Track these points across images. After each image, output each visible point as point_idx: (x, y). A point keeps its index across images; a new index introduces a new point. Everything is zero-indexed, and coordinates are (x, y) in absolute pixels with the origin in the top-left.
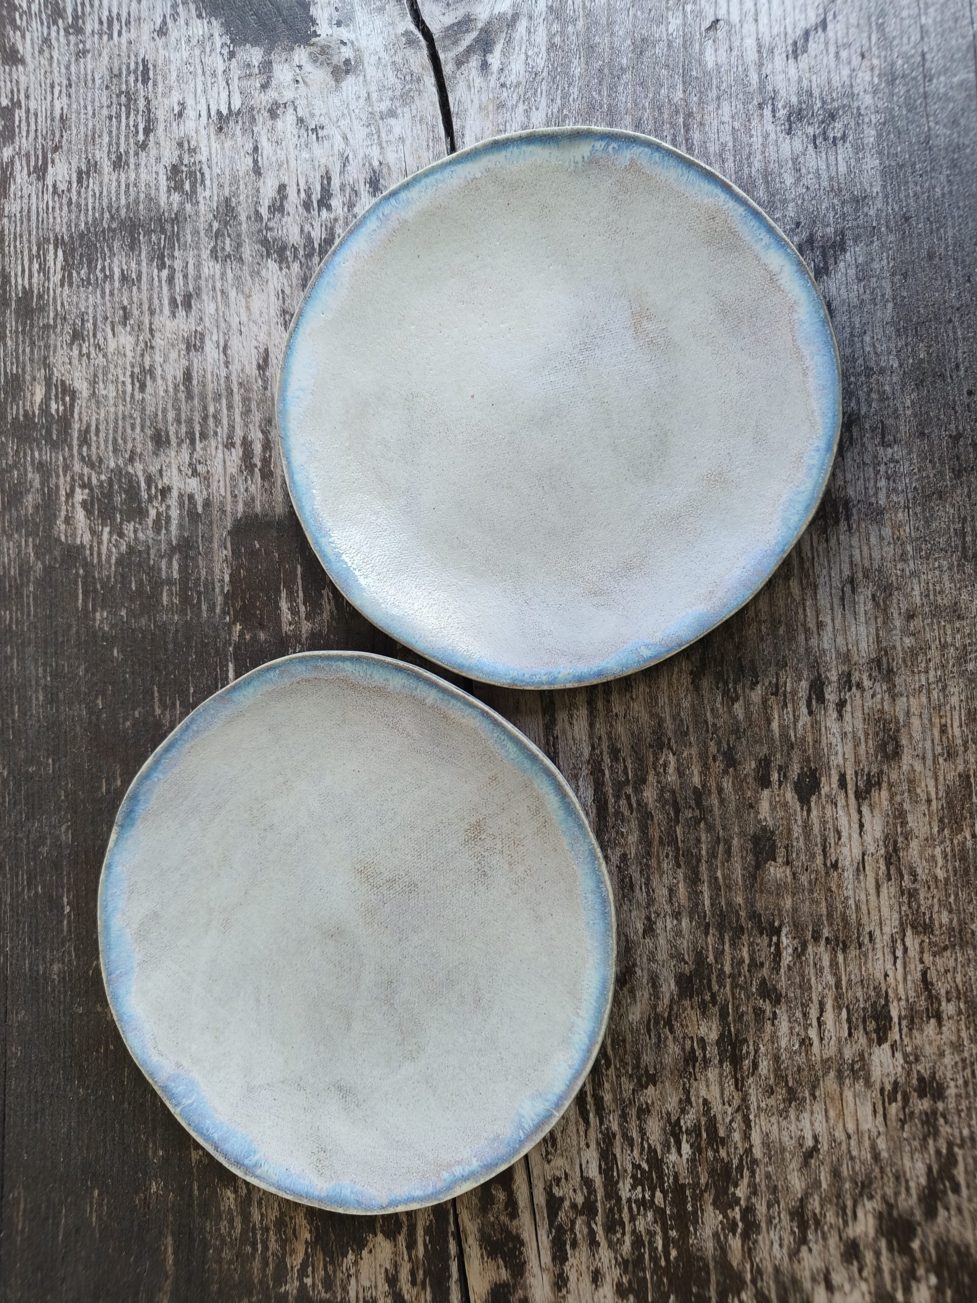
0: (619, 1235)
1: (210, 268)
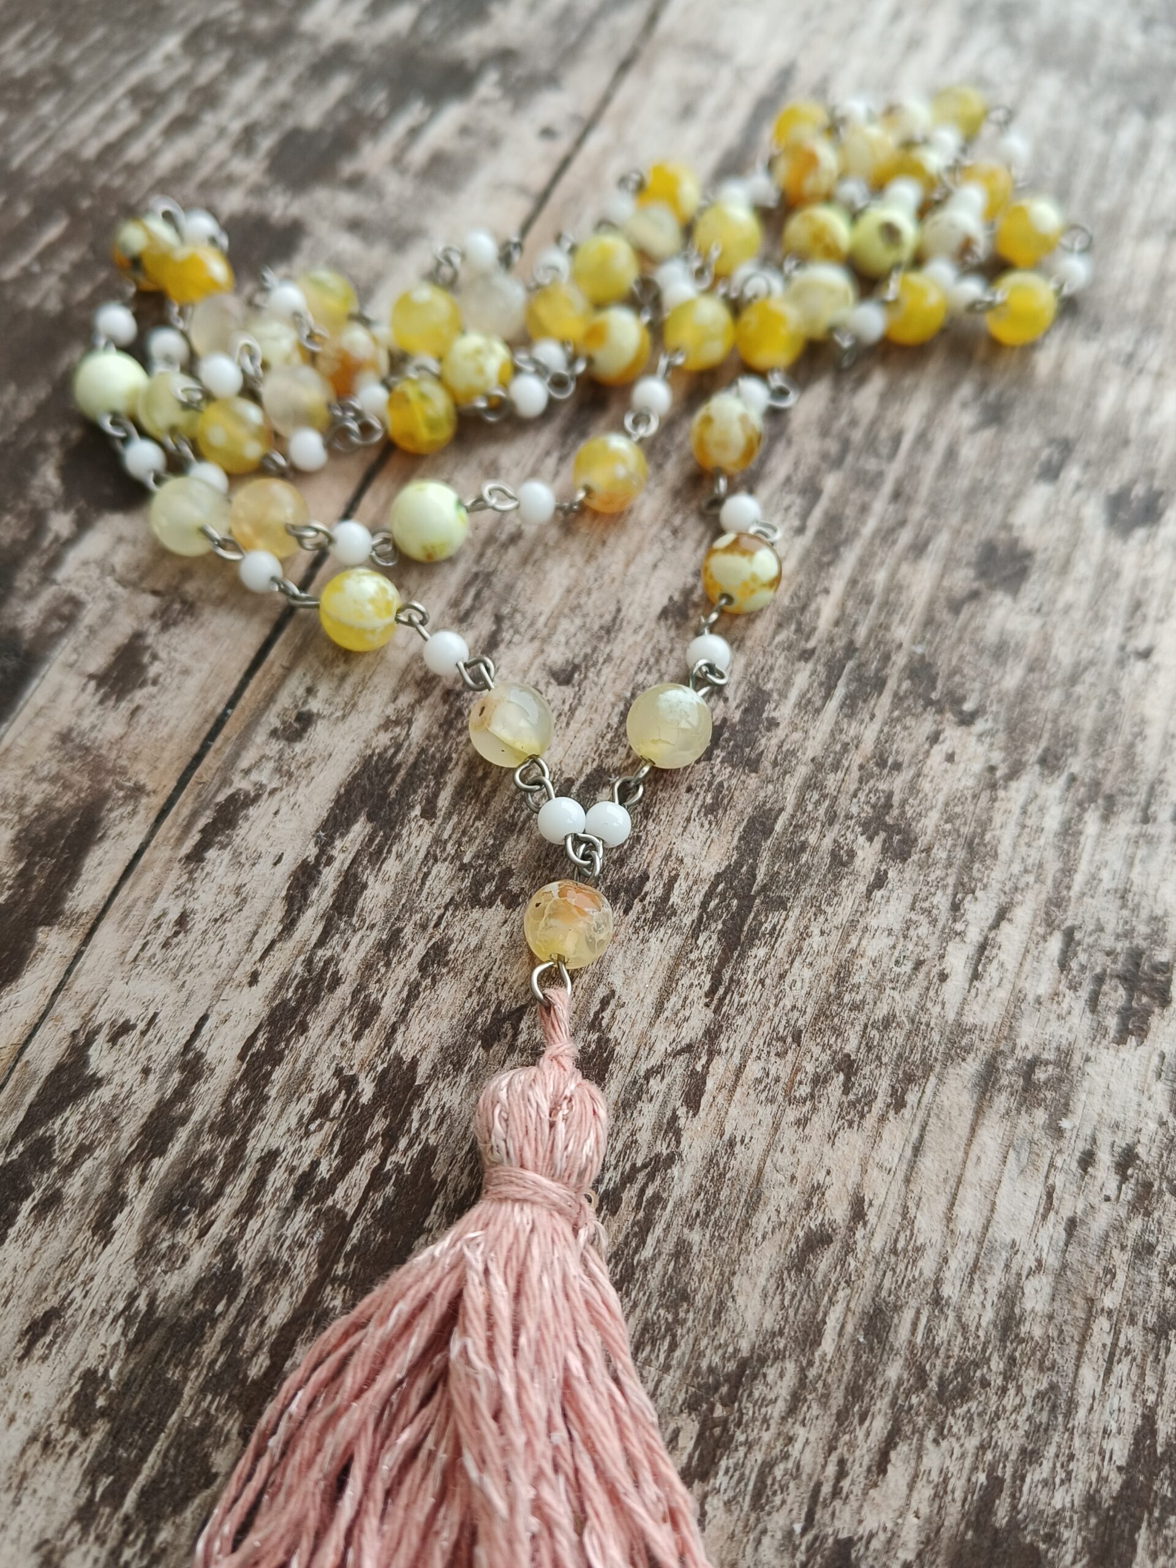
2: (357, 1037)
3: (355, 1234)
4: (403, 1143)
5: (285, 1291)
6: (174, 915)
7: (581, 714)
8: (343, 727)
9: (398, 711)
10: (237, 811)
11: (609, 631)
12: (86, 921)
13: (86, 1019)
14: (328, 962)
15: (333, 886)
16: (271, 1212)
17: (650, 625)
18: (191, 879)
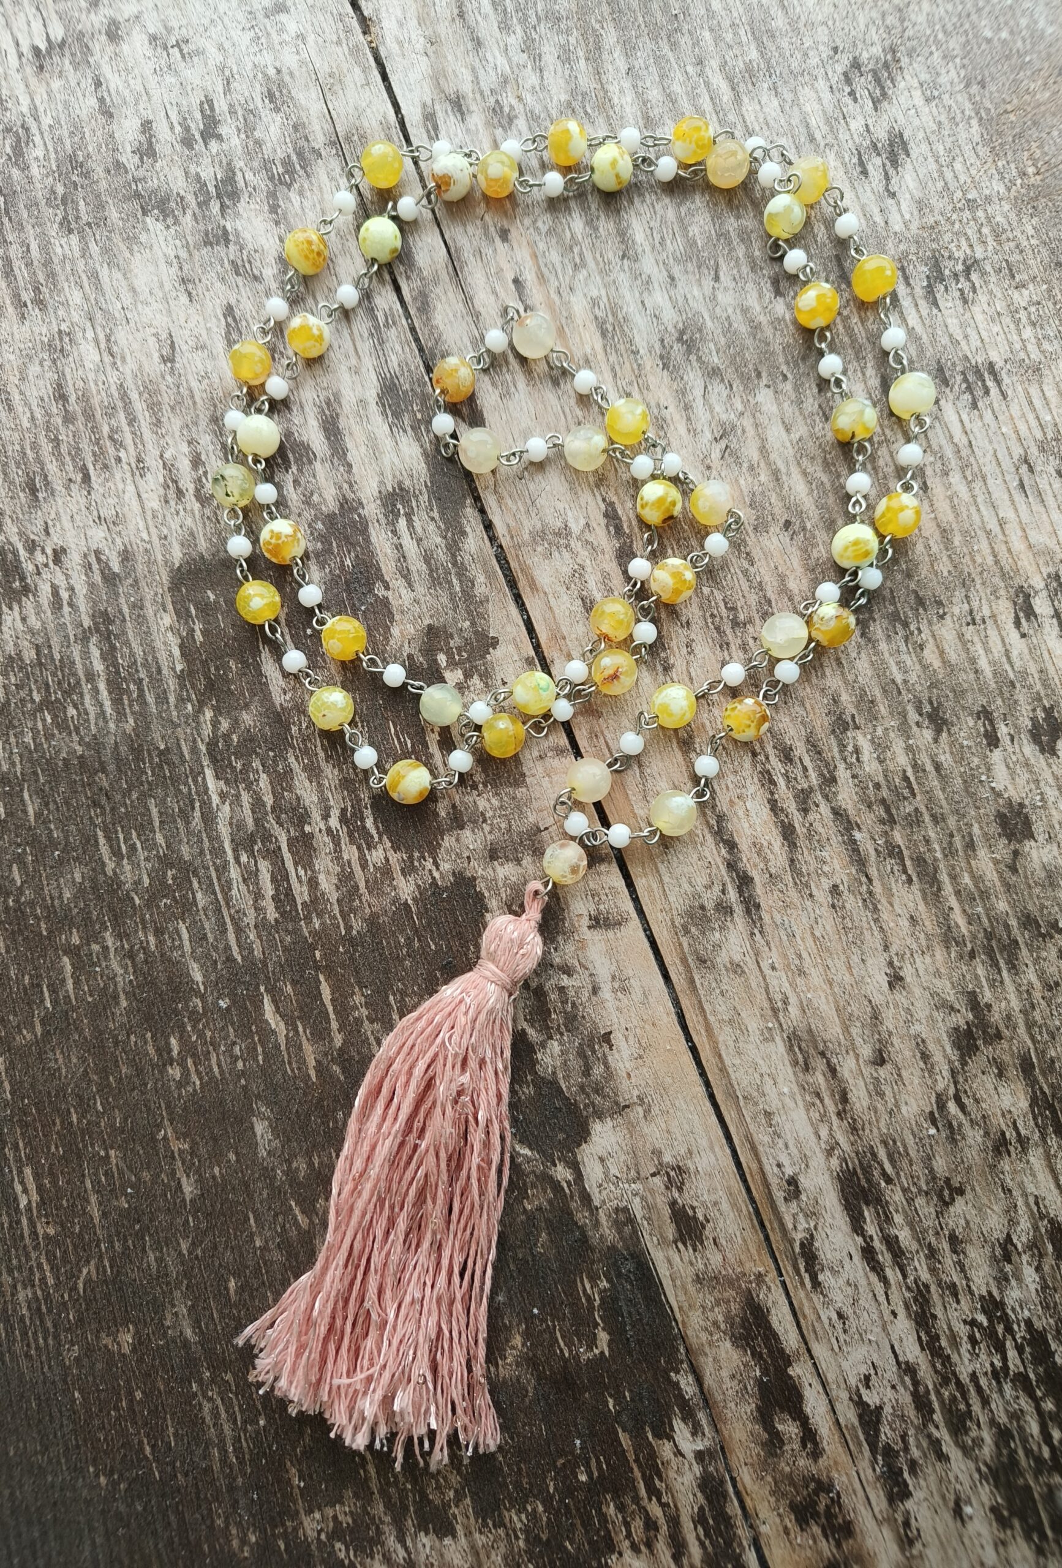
0: (974, 1434)
1: (65, 246)
2: (958, 1302)
3: (1032, 1376)
4: (1015, 1327)
5: (1028, 1418)
6: (835, 1317)
7: (904, 1073)
8: (811, 1171)
9: (827, 1142)
10: (811, 1251)
11: (876, 1016)
12: (803, 1350)
13: (848, 1389)
14: (916, 1282)
15: (884, 1248)
16: (995, 1396)
17: (890, 998)
18: (825, 1296)
